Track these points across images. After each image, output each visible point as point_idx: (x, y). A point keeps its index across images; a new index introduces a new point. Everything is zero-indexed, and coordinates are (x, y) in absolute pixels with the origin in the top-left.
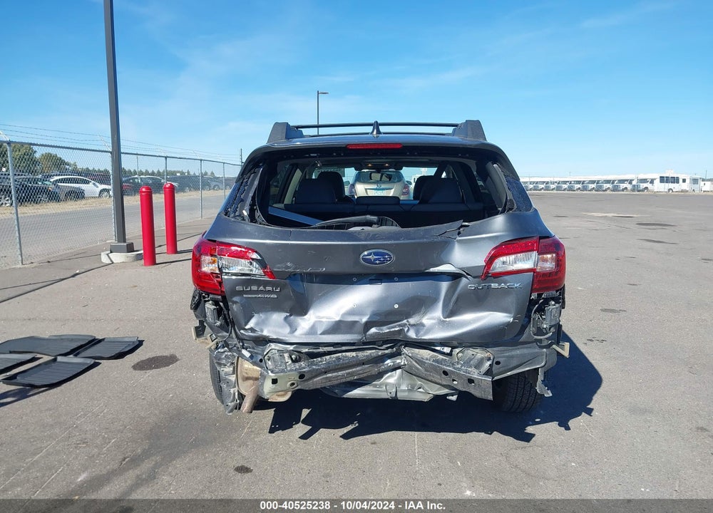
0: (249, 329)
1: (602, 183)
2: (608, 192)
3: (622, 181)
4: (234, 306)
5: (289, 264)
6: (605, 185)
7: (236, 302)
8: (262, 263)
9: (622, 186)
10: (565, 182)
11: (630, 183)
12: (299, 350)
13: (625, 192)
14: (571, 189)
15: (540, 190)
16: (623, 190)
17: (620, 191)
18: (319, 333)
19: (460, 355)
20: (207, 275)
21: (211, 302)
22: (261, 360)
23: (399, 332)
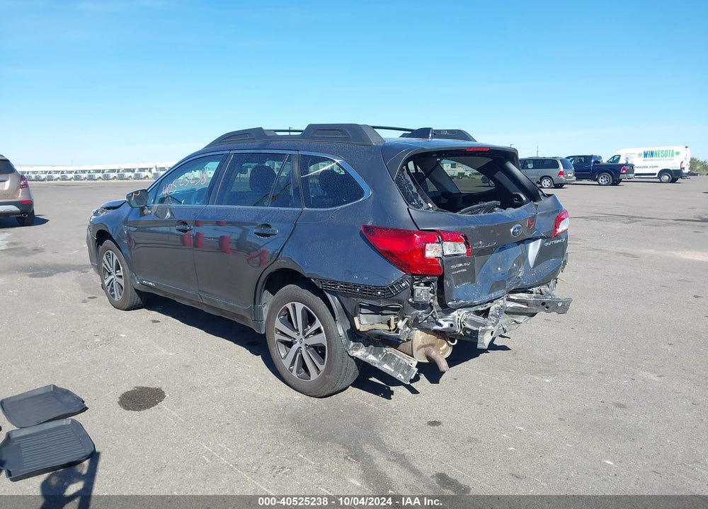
0: (455, 300)
1: (123, 171)
2: (131, 181)
3: (143, 170)
4: (448, 283)
5: (480, 243)
6: (126, 173)
7: (449, 280)
8: (467, 244)
9: (144, 174)
10: (84, 172)
11: (150, 171)
13: (146, 180)
14: (91, 178)
15: (56, 180)
16: (145, 178)
17: (142, 179)
19: (538, 291)
20: (433, 260)
21: (422, 284)
22: (452, 325)
23: (518, 283)
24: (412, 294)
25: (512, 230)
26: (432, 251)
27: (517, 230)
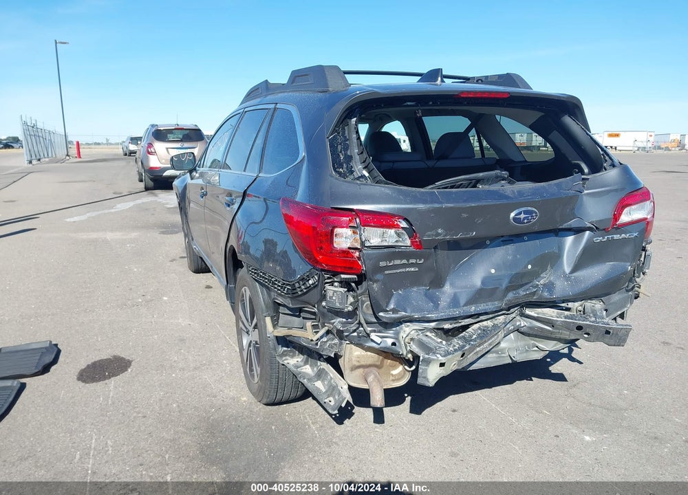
0: (390, 311)
4: (375, 285)
5: (440, 231)
7: (376, 281)
8: (411, 232)
12: (441, 327)
18: (462, 304)
19: (580, 308)
20: (346, 253)
21: (336, 284)
22: (394, 344)
23: (534, 293)
24: (324, 297)
25: (512, 215)
26: (344, 239)
27: (522, 216)
